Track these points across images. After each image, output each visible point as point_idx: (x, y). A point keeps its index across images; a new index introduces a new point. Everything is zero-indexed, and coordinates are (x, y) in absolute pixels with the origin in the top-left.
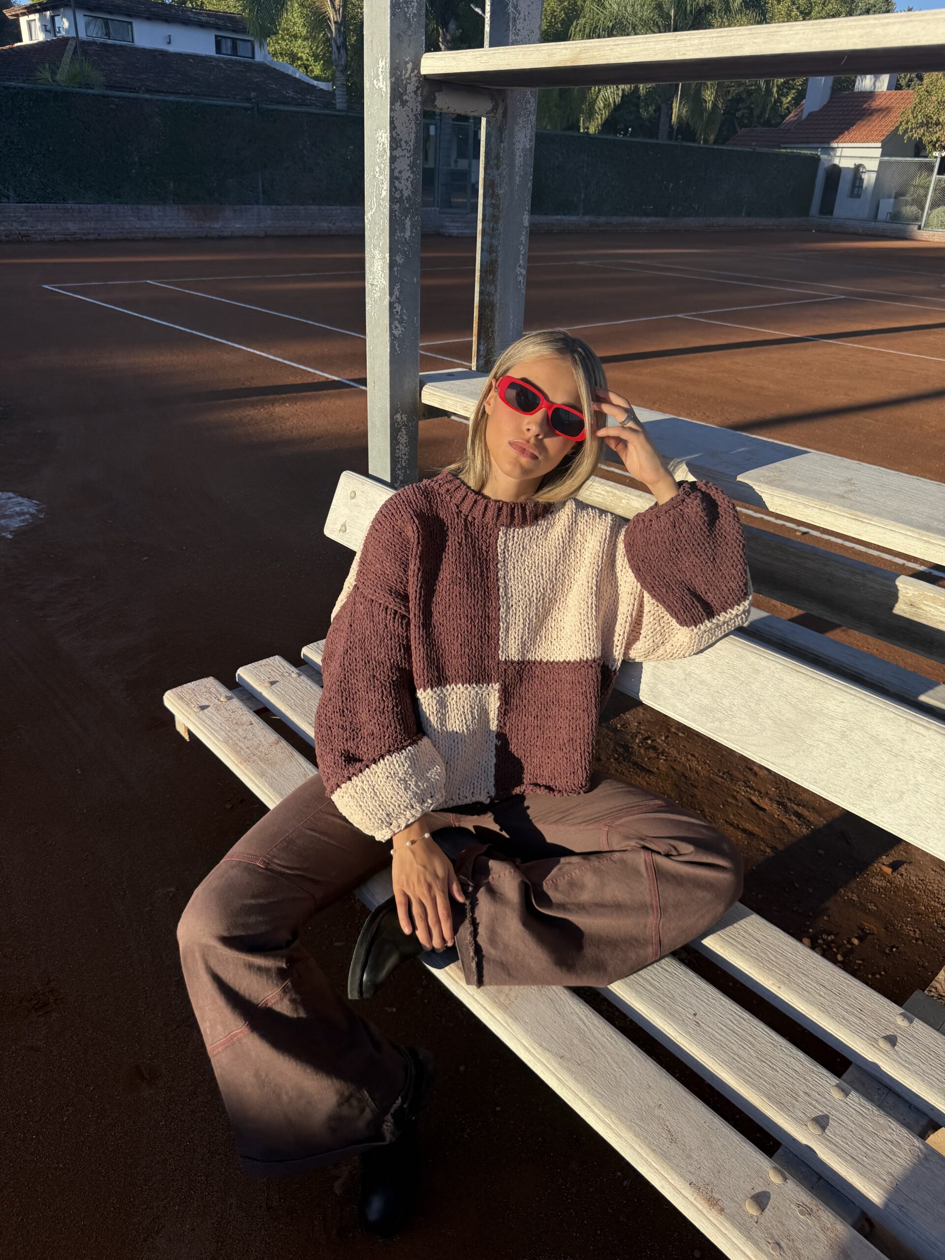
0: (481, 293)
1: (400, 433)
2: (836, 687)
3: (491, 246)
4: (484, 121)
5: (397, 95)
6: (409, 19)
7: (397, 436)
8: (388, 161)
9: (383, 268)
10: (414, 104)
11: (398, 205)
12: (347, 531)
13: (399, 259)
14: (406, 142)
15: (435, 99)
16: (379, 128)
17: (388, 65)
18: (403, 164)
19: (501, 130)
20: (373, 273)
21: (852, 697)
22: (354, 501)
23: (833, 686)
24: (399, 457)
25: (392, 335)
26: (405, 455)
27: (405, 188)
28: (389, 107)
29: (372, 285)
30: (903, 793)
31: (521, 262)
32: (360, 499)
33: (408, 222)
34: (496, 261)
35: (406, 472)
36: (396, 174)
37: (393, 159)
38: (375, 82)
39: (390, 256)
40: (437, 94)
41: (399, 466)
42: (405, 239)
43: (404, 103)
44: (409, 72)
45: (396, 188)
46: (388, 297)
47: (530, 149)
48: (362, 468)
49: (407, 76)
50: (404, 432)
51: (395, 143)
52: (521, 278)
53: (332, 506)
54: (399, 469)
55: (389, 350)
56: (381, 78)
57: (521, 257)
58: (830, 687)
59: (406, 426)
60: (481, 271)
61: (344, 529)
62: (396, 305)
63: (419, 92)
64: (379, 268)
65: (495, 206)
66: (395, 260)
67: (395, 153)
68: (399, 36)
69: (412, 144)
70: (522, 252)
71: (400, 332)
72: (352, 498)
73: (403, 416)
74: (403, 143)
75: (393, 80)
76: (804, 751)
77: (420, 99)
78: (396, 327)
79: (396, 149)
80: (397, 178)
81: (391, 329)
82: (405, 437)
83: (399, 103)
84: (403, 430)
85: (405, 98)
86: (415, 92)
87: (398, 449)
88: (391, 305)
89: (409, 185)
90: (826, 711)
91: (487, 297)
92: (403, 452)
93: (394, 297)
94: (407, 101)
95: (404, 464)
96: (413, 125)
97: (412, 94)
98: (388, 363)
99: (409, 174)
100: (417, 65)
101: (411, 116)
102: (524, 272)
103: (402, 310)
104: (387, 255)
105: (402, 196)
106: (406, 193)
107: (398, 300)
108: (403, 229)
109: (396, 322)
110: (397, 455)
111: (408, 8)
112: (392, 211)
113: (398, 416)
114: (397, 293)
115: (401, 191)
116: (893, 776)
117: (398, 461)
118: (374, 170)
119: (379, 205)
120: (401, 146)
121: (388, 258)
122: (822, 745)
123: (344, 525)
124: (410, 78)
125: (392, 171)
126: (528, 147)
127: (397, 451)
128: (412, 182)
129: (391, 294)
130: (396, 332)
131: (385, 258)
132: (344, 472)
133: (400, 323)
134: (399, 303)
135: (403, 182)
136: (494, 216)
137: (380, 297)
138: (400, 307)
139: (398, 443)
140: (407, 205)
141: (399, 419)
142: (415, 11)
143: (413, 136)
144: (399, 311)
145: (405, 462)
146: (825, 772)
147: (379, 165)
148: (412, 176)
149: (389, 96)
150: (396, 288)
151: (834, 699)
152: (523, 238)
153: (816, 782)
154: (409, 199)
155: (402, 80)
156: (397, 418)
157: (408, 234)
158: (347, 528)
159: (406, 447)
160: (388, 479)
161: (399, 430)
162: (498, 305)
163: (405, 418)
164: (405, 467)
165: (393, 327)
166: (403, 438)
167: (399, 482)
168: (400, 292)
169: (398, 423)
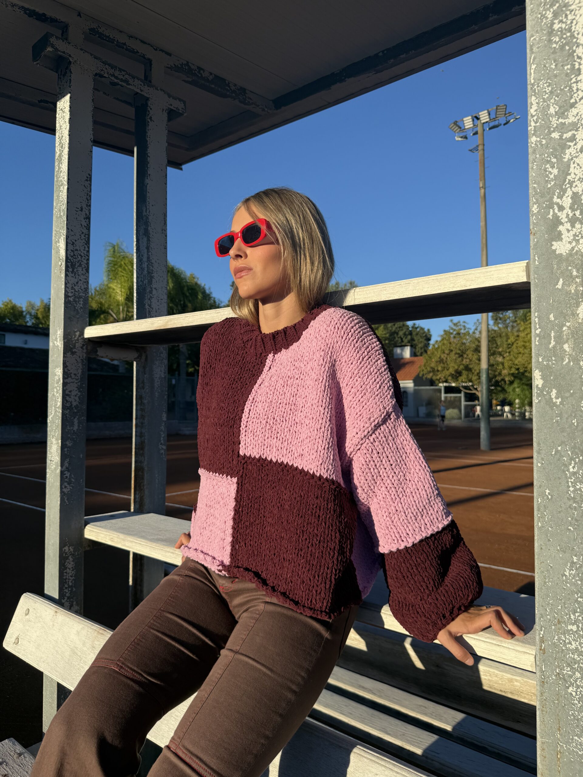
0: (136, 462)
1: (67, 561)
3: (141, 433)
4: (135, 363)
5: (68, 348)
6: (78, 311)
7: (65, 563)
8: (61, 385)
9: (57, 450)
10: (81, 354)
11: (68, 410)
12: (19, 643)
13: (69, 443)
14: (75, 374)
15: (97, 351)
16: (57, 367)
17: (62, 333)
18: (73, 387)
19: (144, 368)
20: (51, 453)
22: (27, 617)
24: (66, 579)
25: (62, 492)
26: (72, 576)
27: (73, 401)
28: (62, 355)
29: (51, 461)
31: (162, 441)
32: (31, 616)
33: (76, 421)
34: (144, 442)
35: (72, 589)
36: (67, 392)
37: (64, 384)
38: (55, 342)
39: (62, 442)
40: (98, 349)
41: (66, 586)
42: (74, 431)
43: (73, 353)
44: (77, 337)
45: (67, 401)
46: (60, 468)
47: (165, 377)
48: (39, 590)
49: (76, 339)
50: (71, 558)
51: (66, 374)
52: (162, 451)
53: (12, 623)
55: (59, 503)
56: (58, 340)
57: (162, 439)
59: (73, 555)
60: (136, 448)
62: (66, 472)
63: (85, 347)
64: (55, 449)
65: (142, 410)
66: (66, 444)
67: (66, 381)
68: (70, 318)
69: (79, 375)
70: (163, 436)
71: (69, 490)
72: (27, 614)
73: (70, 548)
74: (72, 375)
75: (66, 341)
77: (85, 351)
78: (66, 487)
79: (67, 378)
80: (68, 395)
81: (61, 488)
82: (72, 563)
83: (70, 353)
85: (74, 350)
86: (82, 348)
87: (66, 573)
88: (62, 473)
89: (77, 399)
91: (140, 464)
92: (71, 574)
93: (64, 467)
94: (76, 352)
96: (80, 365)
97: (80, 349)
98: (59, 511)
99: (77, 392)
100: (82, 333)
101: (79, 360)
102: (164, 447)
103: (70, 475)
104: (60, 441)
105: (72, 405)
106: (74, 404)
107: (68, 469)
108: (72, 425)
109: (66, 484)
110: (65, 577)
111: (76, 304)
112: (63, 414)
113: (66, 548)
114: (66, 464)
115: (71, 403)
117: (66, 582)
118: (54, 391)
119: (56, 411)
120: (71, 377)
121: (60, 443)
123: (17, 638)
124: (78, 340)
125: (64, 391)
126: (163, 376)
128: (79, 398)
129: (62, 465)
130: (64, 490)
131: (58, 443)
132: (24, 594)
133: (69, 484)
134: (68, 471)
135: (72, 397)
136: (142, 415)
137: (55, 468)
139: (66, 568)
140: (75, 411)
141: (67, 551)
142: (81, 306)
143: (80, 371)
144: (68, 476)
145: (72, 582)
147: (56, 387)
148: (79, 394)
149: (62, 349)
150: (66, 462)
152: (163, 428)
154: (76, 407)
155: (72, 341)
156: (65, 550)
157: (76, 428)
158: (19, 640)
159: (73, 570)
161: (67, 558)
162: (146, 469)
163: (72, 550)
164: (72, 586)
165: (63, 487)
166: (70, 564)
167: (66, 598)
168: (69, 464)
169: (66, 554)
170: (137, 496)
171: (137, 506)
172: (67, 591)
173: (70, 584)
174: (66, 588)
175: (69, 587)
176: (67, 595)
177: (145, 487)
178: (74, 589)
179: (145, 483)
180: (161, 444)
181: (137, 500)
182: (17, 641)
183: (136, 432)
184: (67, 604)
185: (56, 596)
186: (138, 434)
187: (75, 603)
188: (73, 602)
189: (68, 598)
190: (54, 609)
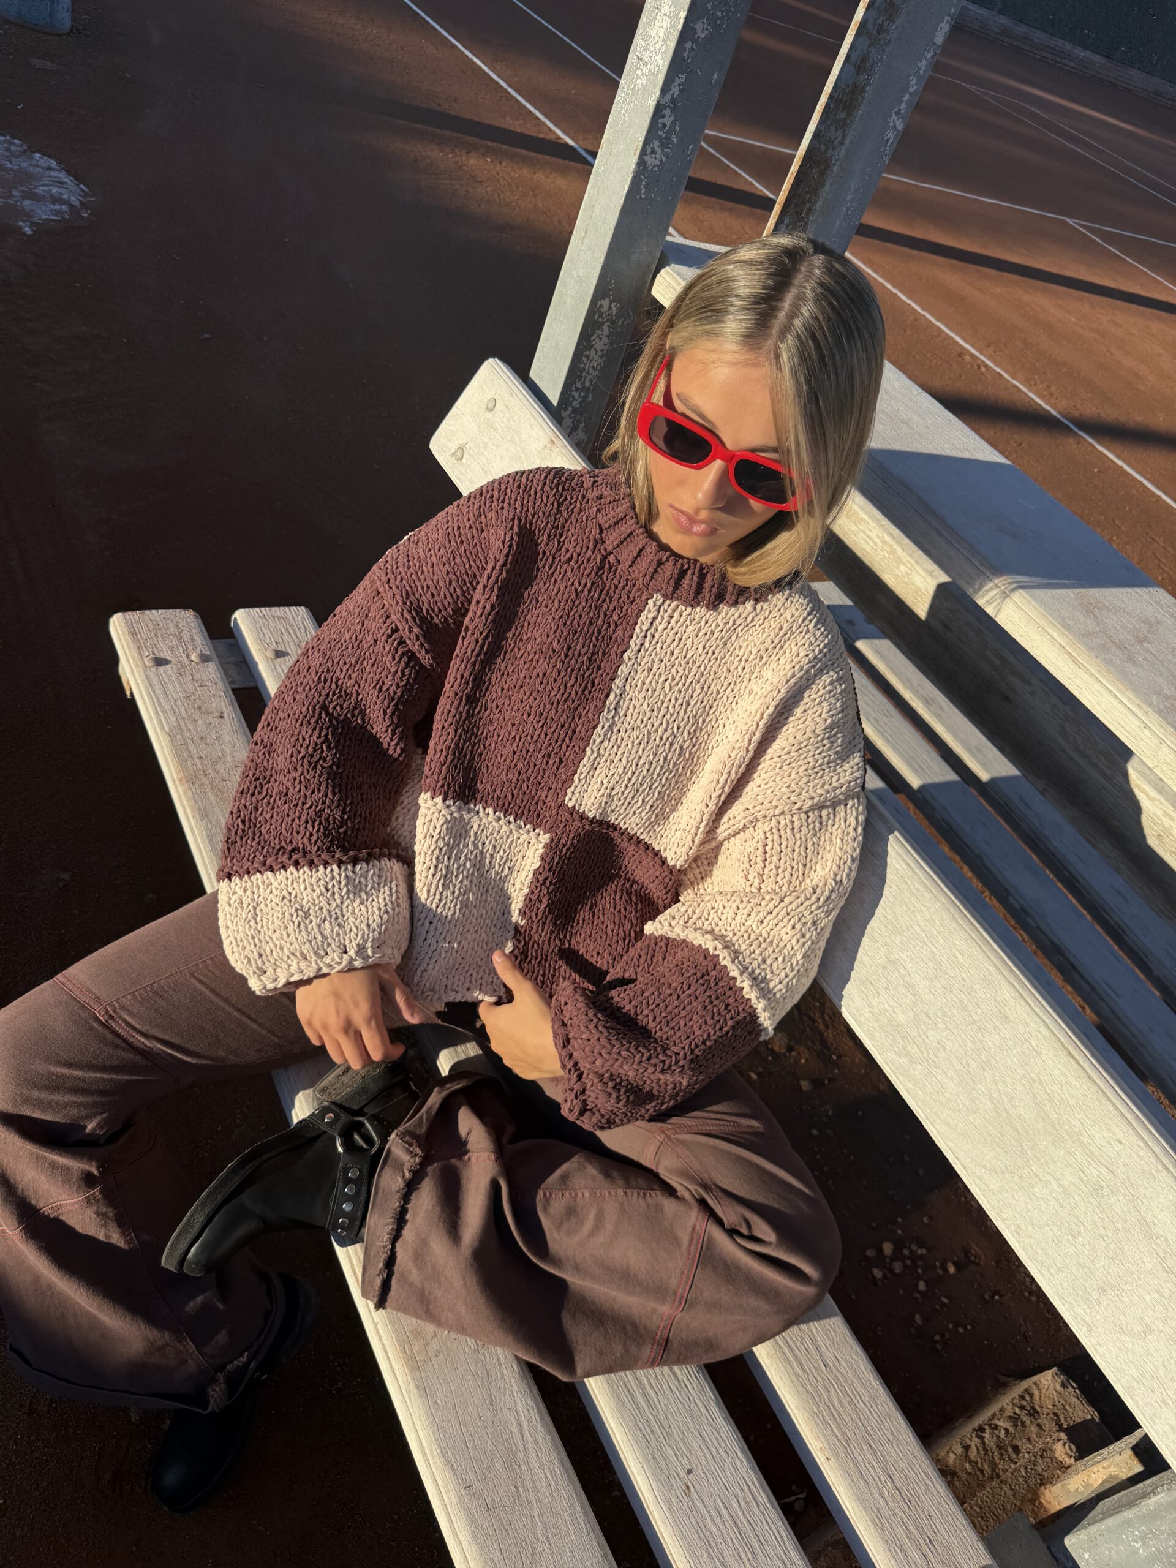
0: (816, 135)
1: (598, 332)
2: (1122, 1114)
3: (865, 59)
7: (592, 334)
9: (667, 35)
12: (464, 460)
13: (702, 30)
20: (648, 37)
21: (1141, 1143)
22: (489, 415)
23: (1117, 1109)
24: (584, 369)
25: (641, 162)
26: (595, 369)
29: (640, 58)
30: (1152, 1331)
31: (903, 106)
32: (498, 418)
34: (863, 90)
35: (586, 396)
39: (687, 18)
41: (579, 385)
46: (658, 93)
48: (521, 365)
50: (606, 331)
52: (890, 135)
53: (454, 410)
54: (577, 389)
55: (627, 187)
57: (907, 97)
58: (1111, 1108)
59: (613, 322)
60: (831, 97)
61: (460, 453)
62: (667, 112)
64: (662, 32)
66: (693, 29)
70: (911, 90)
71: (657, 162)
72: (491, 410)
73: (614, 304)
76: (1021, 1177)
78: (653, 152)
81: (643, 152)
82: (605, 340)
84: (605, 328)
87: (587, 357)
88: (658, 111)
90: (1086, 1140)
91: (823, 147)
92: (594, 364)
93: (668, 96)
95: (587, 384)
98: (619, 209)
102: (900, 126)
103: (673, 123)
107: (675, 104)
109: (657, 143)
110: (582, 366)
113: (605, 303)
114: (675, 90)
116: (1148, 1298)
117: (580, 377)
121: (682, 21)
122: (1055, 1185)
123: (462, 449)
127: (584, 359)
129: (664, 90)
130: (649, 160)
131: (677, 17)
132: (491, 360)
133: (662, 145)
134: (673, 110)
137: (645, 87)
138: (672, 118)
139: (590, 347)
141: (605, 308)
144: (668, 124)
145: (591, 380)
146: (1040, 1227)
150: (678, 81)
151: (1109, 1130)
152: (923, 64)
153: (1018, 1233)
156: (601, 306)
158: (466, 455)
159: (601, 357)
160: (554, 398)
161: (600, 326)
162: (835, 169)
163: (614, 311)
164: (588, 389)
165: (649, 150)
166: (600, 343)
167: (570, 409)
168: (682, 91)
169: (601, 315)
172: (576, 395)
175: (583, 388)
176: (574, 404)
178: (590, 398)
184: (568, 422)
187: (582, 425)
188: (579, 422)
189: (574, 411)
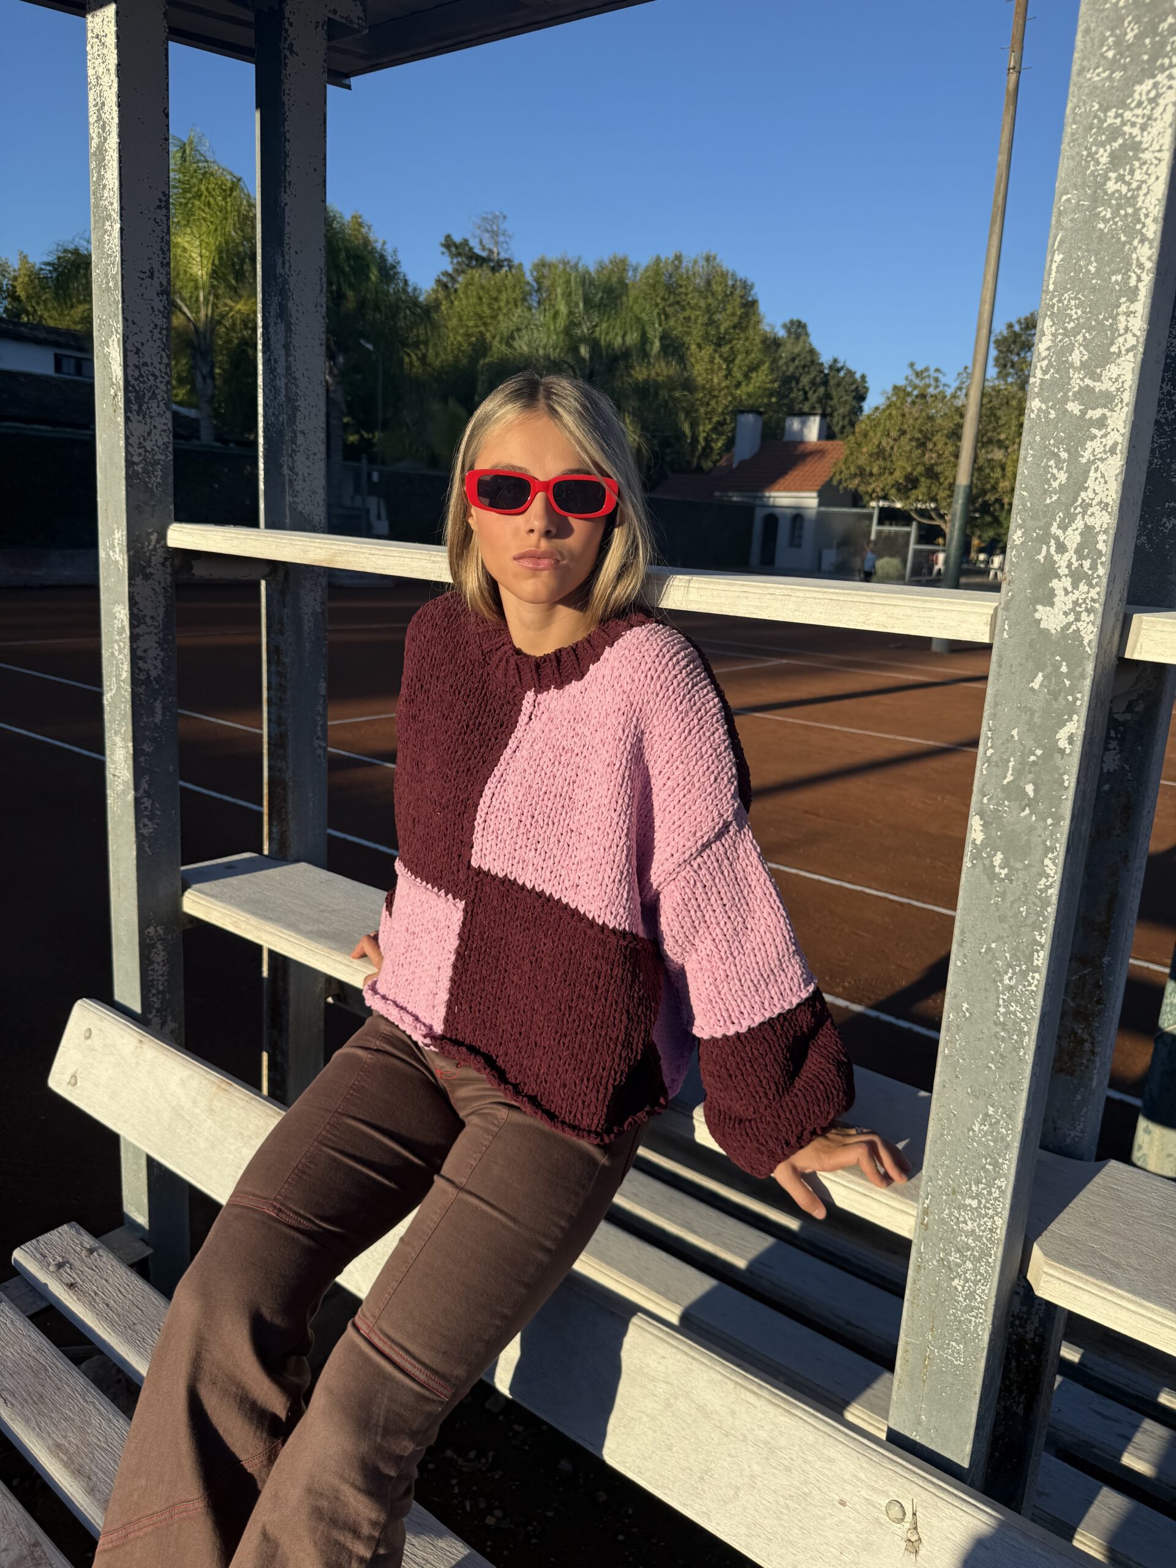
0: (270, 768)
1: (154, 950)
3: (280, 718)
4: (263, 583)
5: (137, 568)
6: (152, 489)
7: (150, 954)
8: (127, 641)
9: (126, 757)
10: (162, 576)
11: (144, 687)
12: (79, 1084)
13: (147, 747)
14: (152, 617)
15: (191, 567)
16: (117, 602)
17: (125, 538)
18: (149, 642)
19: (283, 593)
20: (114, 762)
22: (89, 1042)
24: (153, 979)
25: (139, 835)
26: (162, 975)
27: (151, 668)
28: (126, 582)
29: (114, 775)
31: (319, 733)
32: (96, 1041)
33: (158, 705)
34: (288, 733)
35: (163, 997)
36: (139, 653)
37: (134, 638)
38: (111, 553)
39: (134, 746)
40: (193, 563)
41: (154, 991)
42: (155, 724)
43: (147, 577)
44: (153, 543)
45: (139, 669)
46: (133, 792)
47: (323, 613)
48: (104, 994)
49: (151, 547)
50: (160, 947)
51: (135, 619)
52: (320, 751)
53: (61, 1049)
55: (134, 853)
56: (117, 549)
57: (318, 726)
59: (163, 941)
60: (269, 744)
62: (145, 800)
63: (168, 563)
64: (122, 757)
65: (280, 674)
66: (141, 750)
67: (136, 631)
68: (138, 507)
69: (160, 619)
70: (319, 722)
71: (151, 830)
72: (87, 1038)
73: (157, 929)
74: (148, 620)
75: (132, 553)
77: (169, 570)
78: (145, 825)
79: (138, 626)
80: (141, 658)
81: (137, 828)
82: (163, 953)
83: (141, 576)
84: (156, 945)
85: (148, 571)
86: (163, 564)
87: (153, 970)
88: (137, 801)
89: (158, 664)
91: (278, 773)
92: (160, 972)
93: (141, 791)
94: (152, 574)
96: (161, 598)
97: (160, 567)
98: (135, 868)
99: (158, 651)
100: (163, 536)
101: (158, 589)
102: (324, 745)
103: (152, 804)
104: (130, 744)
105: (149, 676)
106: (154, 674)
107: (148, 794)
108: (152, 713)
109: (146, 820)
110: (151, 978)
111: (149, 477)
112: (134, 695)
113: (151, 930)
114: (145, 786)
115: (148, 672)
117: (153, 986)
118: (112, 648)
119: (119, 688)
120: (145, 623)
121: (131, 747)
123: (74, 1077)
124: (155, 549)
125: (133, 651)
126: (319, 610)
127: (150, 972)
128: (162, 661)
129: (136, 788)
130: (145, 831)
131: (127, 747)
132: (79, 1002)
133: (150, 819)
134: (148, 797)
135: (149, 661)
136: (281, 685)
137: (124, 792)
138: (150, 802)
139: (152, 963)
140: (157, 687)
141: (151, 934)
142: (159, 480)
143: (161, 610)
144: (149, 806)
145: (163, 985)
147: (116, 641)
148: (162, 654)
149: (126, 570)
150: (144, 780)
152: (320, 708)
154: (158, 679)
155: (144, 553)
156: (147, 932)
157: (158, 718)
158: (79, 1080)
159: (165, 965)
161: (153, 946)
162: (291, 784)
163: (161, 932)
164: (163, 991)
165: (141, 825)
166: (159, 955)
167: (154, 1011)
168: (150, 785)
169: (151, 939)
170: (275, 830)
171: (276, 847)
172: (154, 999)
173: (161, 988)
174: (154, 995)
175: (159, 992)
176: (156, 1006)
177: (290, 817)
178: (168, 996)
179: (290, 809)
180: (318, 738)
181: (274, 835)
182: (73, 1081)
183: (269, 713)
184: (156, 1021)
185: (137, 1007)
186: (273, 718)
187: (169, 1018)
188: (166, 1017)
189: (158, 1010)
190: (136, 1035)
